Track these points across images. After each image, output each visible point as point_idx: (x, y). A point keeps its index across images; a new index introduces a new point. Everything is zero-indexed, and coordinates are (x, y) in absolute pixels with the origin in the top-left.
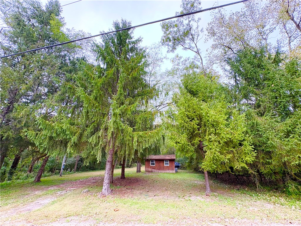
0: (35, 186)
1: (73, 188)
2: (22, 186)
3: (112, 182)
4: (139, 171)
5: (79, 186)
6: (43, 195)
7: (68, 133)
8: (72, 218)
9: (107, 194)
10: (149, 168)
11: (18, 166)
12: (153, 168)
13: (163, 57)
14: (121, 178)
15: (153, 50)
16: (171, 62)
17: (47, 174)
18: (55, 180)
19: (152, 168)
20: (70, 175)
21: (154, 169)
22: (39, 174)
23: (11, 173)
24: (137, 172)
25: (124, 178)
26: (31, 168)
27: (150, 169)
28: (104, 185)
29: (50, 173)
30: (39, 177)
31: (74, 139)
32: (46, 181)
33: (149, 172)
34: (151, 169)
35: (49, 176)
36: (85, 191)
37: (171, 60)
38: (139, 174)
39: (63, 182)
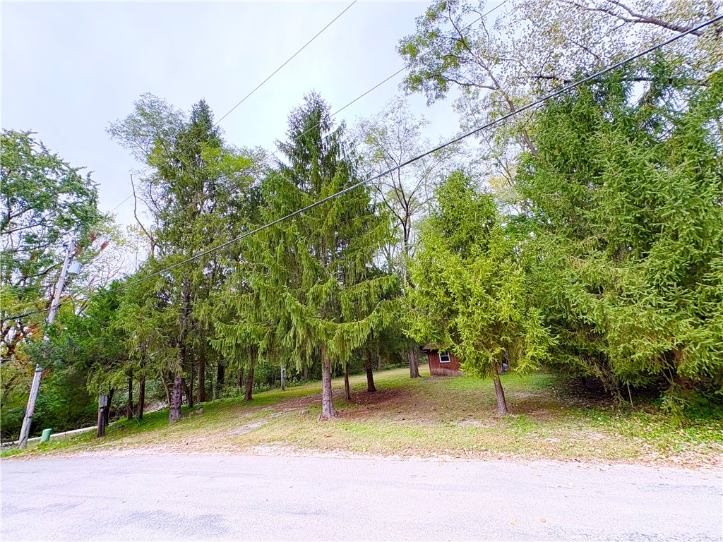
0: (245, 407)
1: (291, 408)
2: (231, 406)
3: (349, 398)
4: (415, 374)
5: (301, 405)
6: (253, 418)
7: (253, 337)
8: (276, 442)
9: (329, 416)
10: (437, 367)
11: (226, 377)
12: (447, 368)
13: (418, 124)
14: (369, 391)
15: (390, 115)
16: (454, 111)
17: (265, 388)
18: (273, 397)
19: (444, 367)
20: (298, 387)
21: (450, 369)
22: (249, 389)
23: (219, 388)
24: (412, 377)
25: (375, 390)
26: (240, 379)
27: (440, 370)
28: (324, 403)
29: (268, 386)
30: (250, 393)
31: (262, 345)
32: (260, 399)
33: (439, 375)
34: (442, 370)
35: (267, 390)
36: (303, 411)
37: (454, 106)
38: (416, 381)
39: (281, 399)
